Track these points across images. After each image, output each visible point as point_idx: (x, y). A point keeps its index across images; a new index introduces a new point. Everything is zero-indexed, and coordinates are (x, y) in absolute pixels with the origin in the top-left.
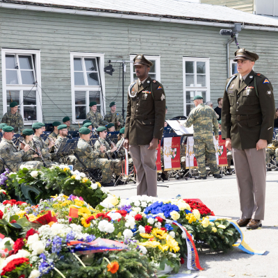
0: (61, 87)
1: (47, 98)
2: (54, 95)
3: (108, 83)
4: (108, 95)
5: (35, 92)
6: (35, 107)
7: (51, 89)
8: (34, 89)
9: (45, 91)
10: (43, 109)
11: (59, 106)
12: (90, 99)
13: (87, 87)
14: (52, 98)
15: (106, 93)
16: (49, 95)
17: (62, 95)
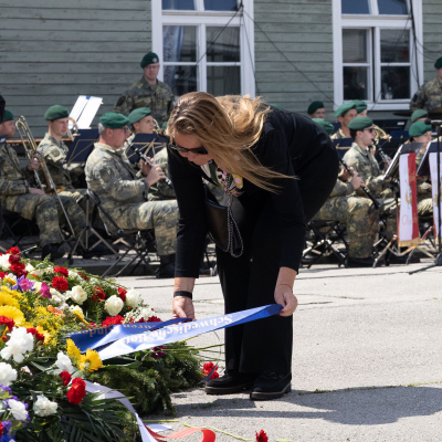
0: (307, 19)
1: (269, 47)
2: (287, 38)
3: (430, 10)
4: (430, 39)
5: (237, 29)
6: (239, 68)
7: (280, 24)
8: (235, 21)
9: (264, 27)
10: (257, 73)
11: (300, 67)
12: (383, 49)
13: (375, 18)
14: (281, 47)
15: (425, 34)
16: (274, 37)
17: (307, 38)
